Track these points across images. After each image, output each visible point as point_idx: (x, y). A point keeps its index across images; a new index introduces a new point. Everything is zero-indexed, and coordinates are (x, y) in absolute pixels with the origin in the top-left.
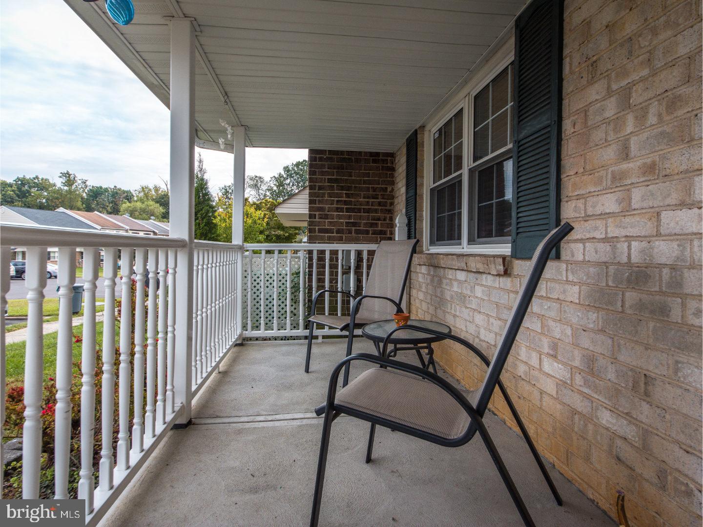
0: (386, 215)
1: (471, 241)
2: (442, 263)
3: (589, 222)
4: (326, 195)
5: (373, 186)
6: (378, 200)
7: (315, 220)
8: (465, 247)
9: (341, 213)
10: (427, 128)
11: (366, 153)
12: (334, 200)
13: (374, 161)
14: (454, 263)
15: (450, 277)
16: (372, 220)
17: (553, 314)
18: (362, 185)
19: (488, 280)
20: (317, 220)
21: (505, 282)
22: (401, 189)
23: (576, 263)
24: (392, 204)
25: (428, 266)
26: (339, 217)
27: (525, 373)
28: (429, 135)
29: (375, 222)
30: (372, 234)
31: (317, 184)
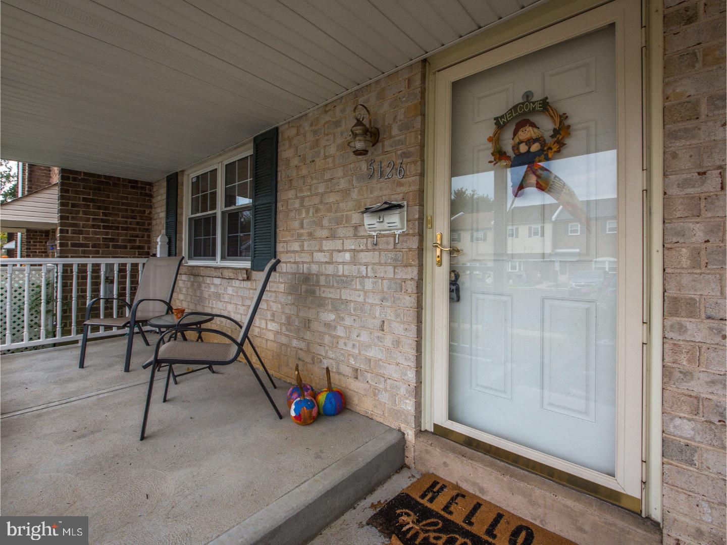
0: (143, 233)
1: (223, 258)
2: (202, 273)
3: (289, 254)
4: (81, 213)
5: (131, 208)
6: (137, 220)
7: (67, 235)
8: (219, 262)
9: (97, 230)
10: (186, 173)
11: (124, 180)
12: (90, 218)
13: (133, 187)
14: (212, 273)
15: (208, 282)
16: (130, 237)
17: (273, 299)
18: (120, 207)
19: (236, 283)
20: (70, 235)
21: (247, 284)
22: (160, 214)
23: (283, 273)
24: (150, 224)
25: (189, 275)
26: (96, 233)
27: (258, 333)
28: (188, 180)
29: (133, 238)
30: (130, 249)
31: (70, 202)
